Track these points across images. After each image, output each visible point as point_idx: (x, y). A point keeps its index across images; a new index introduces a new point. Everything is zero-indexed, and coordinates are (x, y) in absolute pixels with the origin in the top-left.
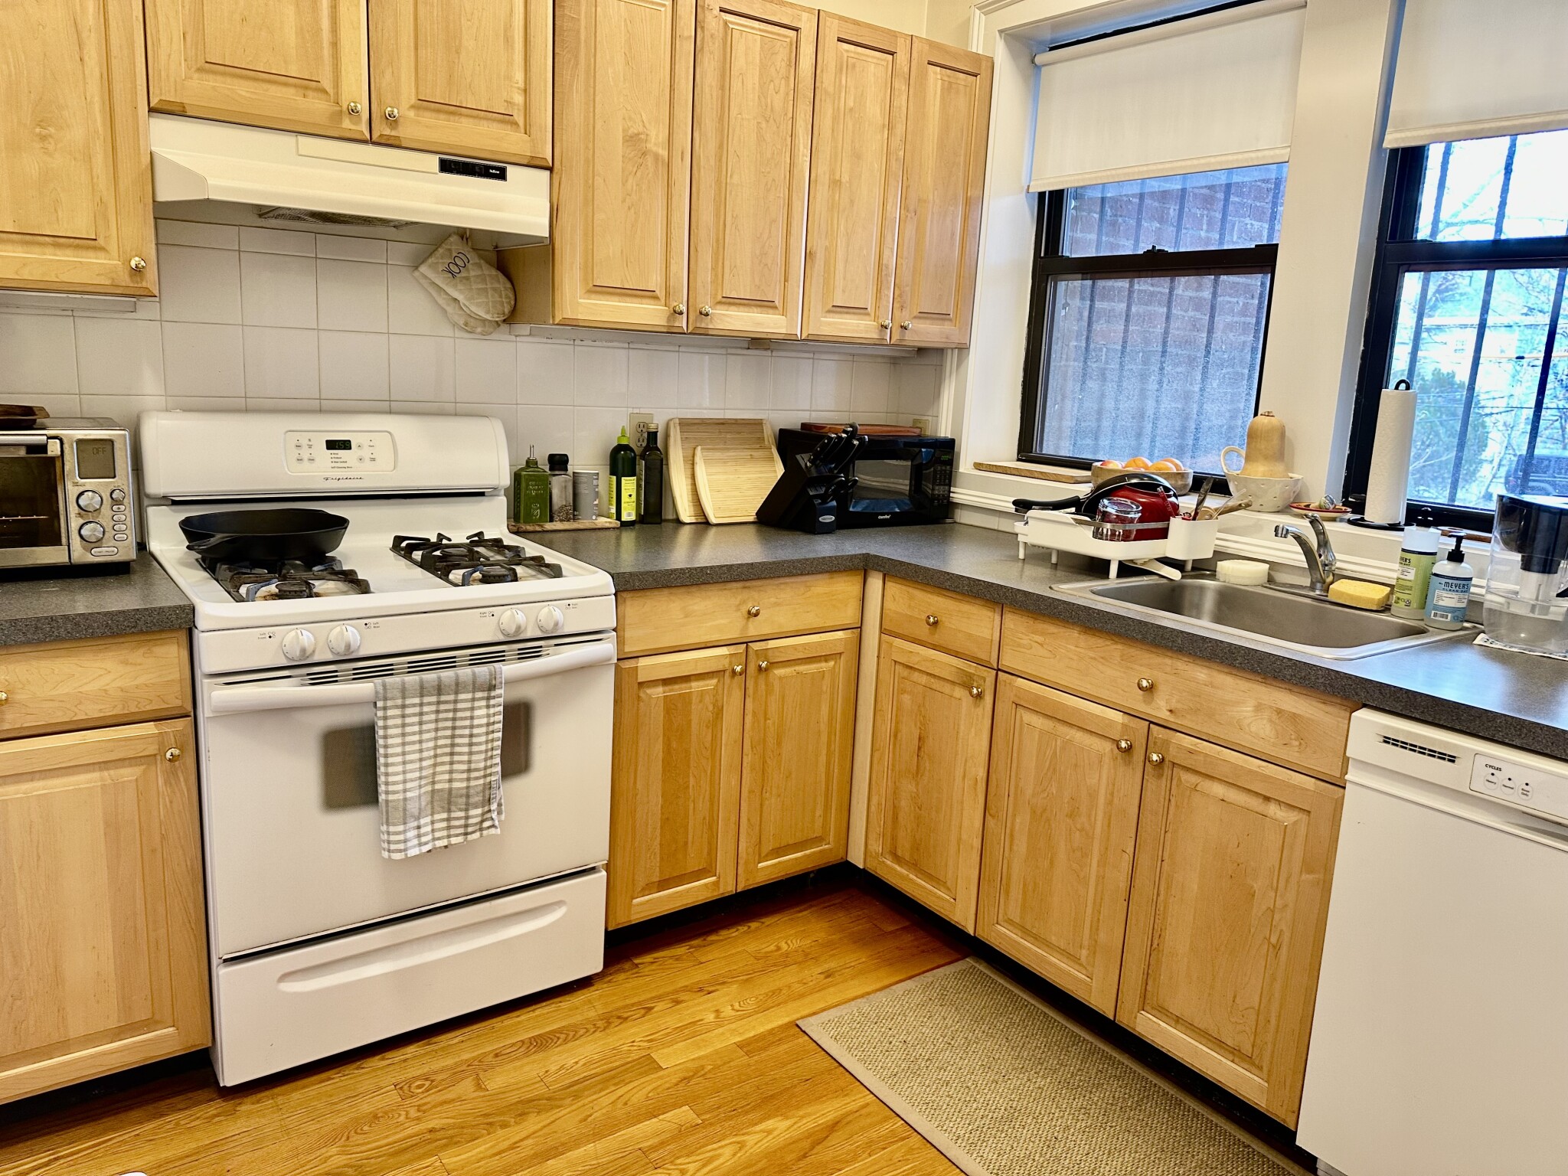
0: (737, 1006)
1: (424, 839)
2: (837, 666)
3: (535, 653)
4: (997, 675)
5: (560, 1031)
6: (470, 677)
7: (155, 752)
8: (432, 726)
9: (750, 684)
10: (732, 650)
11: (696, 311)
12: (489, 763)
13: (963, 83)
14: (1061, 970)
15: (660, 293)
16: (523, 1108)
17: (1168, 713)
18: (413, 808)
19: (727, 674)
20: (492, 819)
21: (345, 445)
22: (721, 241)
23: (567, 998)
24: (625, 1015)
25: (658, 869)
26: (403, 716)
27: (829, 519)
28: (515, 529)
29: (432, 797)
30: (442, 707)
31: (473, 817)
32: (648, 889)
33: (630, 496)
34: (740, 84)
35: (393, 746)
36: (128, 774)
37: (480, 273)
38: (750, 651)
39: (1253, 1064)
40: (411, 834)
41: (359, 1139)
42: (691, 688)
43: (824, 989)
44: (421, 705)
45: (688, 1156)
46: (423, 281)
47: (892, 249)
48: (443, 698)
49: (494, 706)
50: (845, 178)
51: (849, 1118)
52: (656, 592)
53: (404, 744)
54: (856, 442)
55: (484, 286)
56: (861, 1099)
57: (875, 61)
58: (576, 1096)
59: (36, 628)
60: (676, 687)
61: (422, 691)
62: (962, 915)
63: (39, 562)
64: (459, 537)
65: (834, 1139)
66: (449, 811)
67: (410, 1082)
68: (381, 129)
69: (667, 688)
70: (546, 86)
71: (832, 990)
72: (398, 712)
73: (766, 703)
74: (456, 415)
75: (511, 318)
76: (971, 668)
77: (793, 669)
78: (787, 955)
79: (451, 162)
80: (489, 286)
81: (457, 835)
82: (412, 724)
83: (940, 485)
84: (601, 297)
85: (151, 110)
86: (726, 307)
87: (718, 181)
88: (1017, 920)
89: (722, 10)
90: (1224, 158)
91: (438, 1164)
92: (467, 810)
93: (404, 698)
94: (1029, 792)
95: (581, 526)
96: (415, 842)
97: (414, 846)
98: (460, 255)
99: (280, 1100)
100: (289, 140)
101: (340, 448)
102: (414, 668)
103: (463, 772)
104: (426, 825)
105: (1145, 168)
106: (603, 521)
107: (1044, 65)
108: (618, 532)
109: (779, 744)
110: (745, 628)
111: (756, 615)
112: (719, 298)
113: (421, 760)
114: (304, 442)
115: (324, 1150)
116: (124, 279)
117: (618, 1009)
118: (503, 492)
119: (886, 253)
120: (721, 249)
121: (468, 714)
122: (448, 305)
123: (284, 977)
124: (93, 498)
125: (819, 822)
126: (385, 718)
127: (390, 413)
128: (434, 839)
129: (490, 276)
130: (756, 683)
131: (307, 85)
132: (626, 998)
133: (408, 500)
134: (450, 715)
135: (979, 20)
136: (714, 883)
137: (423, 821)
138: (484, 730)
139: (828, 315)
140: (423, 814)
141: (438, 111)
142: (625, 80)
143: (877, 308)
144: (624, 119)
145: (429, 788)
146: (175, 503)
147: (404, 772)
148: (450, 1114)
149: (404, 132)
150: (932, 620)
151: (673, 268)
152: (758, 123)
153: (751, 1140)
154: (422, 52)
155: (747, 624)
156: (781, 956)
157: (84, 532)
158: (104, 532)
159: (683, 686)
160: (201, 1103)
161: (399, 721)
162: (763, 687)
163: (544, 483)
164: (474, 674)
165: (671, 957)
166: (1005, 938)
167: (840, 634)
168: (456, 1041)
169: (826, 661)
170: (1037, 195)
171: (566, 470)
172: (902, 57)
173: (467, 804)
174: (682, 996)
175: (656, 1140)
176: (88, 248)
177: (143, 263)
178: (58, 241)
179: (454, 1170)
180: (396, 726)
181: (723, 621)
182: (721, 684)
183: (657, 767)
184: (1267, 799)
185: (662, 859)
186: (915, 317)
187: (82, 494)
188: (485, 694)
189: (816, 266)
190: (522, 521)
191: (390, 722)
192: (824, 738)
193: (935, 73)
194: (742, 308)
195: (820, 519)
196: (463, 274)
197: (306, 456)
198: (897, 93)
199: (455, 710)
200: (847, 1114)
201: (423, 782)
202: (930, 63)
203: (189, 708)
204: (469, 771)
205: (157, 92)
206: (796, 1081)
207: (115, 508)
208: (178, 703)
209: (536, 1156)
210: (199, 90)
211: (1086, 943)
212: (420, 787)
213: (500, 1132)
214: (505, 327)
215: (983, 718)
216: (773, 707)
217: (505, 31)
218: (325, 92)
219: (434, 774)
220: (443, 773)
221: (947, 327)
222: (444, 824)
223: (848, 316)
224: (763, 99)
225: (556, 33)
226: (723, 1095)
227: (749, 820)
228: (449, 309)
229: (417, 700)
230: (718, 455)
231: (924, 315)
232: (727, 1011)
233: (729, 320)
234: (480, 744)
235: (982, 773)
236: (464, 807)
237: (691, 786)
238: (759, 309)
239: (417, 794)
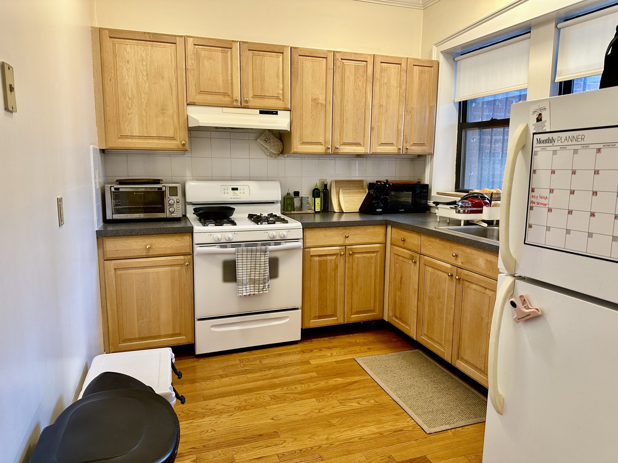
0: (338, 353)
1: (247, 291)
2: (377, 255)
3: (279, 244)
4: (420, 255)
5: (286, 353)
6: (260, 249)
7: (183, 263)
8: (250, 261)
9: (347, 259)
10: (341, 248)
11: (334, 147)
12: (265, 272)
13: (427, 70)
14: (437, 348)
15: (323, 143)
16: (270, 368)
17: (461, 263)
18: (244, 282)
19: (339, 255)
20: (266, 288)
21: (237, 189)
22: (342, 126)
23: (290, 346)
24: (305, 351)
25: (318, 312)
26: (242, 257)
27: (380, 210)
28: (283, 213)
29: (250, 280)
30: (252, 256)
31: (261, 287)
32: (315, 318)
33: (318, 204)
34: (348, 80)
35: (239, 265)
36: (177, 268)
37: (273, 140)
38: (347, 248)
39: (485, 373)
40: (244, 289)
41: (228, 369)
42: (327, 258)
43: (366, 352)
44: (247, 255)
45: (311, 383)
46: (259, 143)
47: (402, 124)
48: (253, 253)
49: (266, 257)
50: (384, 104)
51: (361, 381)
52: (316, 229)
53: (242, 265)
54: (387, 186)
55: (274, 144)
56: (367, 377)
57: (394, 67)
58: (286, 367)
59: (157, 230)
60: (323, 258)
61: (247, 251)
62: (413, 334)
63: (159, 217)
64: (265, 214)
65: (355, 385)
66: (254, 284)
67: (243, 360)
68: (244, 104)
69: (320, 258)
70: (288, 88)
71: (369, 352)
72: (241, 256)
73: (352, 265)
74: (268, 180)
75: (282, 152)
76: (413, 254)
77: (361, 255)
78: (358, 343)
79: (263, 111)
80: (276, 144)
81: (256, 291)
82: (245, 260)
83: (423, 200)
84: (305, 145)
85: (187, 104)
86: (344, 146)
87: (341, 109)
88: (426, 334)
89: (342, 59)
90: (510, 88)
91: (246, 376)
92: (259, 285)
93: (242, 252)
94: (428, 292)
95: (303, 213)
96: (245, 291)
97: (245, 293)
98: (268, 136)
99: (210, 360)
100: (220, 109)
101: (235, 190)
102: (247, 246)
103: (258, 274)
104: (248, 287)
105: (488, 93)
106: (310, 211)
107: (458, 61)
108: (314, 214)
109: (357, 278)
110: (345, 241)
111: (348, 237)
112: (342, 143)
113: (247, 269)
114: (226, 188)
115: (218, 371)
116: (181, 147)
117: (303, 350)
118: (280, 202)
119: (400, 126)
120: (342, 129)
121: (259, 258)
122: (265, 150)
123: (212, 326)
124: (172, 201)
125: (372, 305)
126: (238, 257)
127: (250, 180)
128: (250, 292)
129: (276, 141)
130: (349, 258)
131: (225, 94)
132: (306, 348)
133: (253, 204)
134: (255, 258)
135: (435, 49)
136: (336, 319)
137: (247, 286)
138: (263, 263)
139: (379, 146)
140: (247, 284)
141: (259, 98)
142: (312, 83)
143: (397, 143)
144: (312, 94)
145: (249, 278)
146: (193, 204)
147: (242, 272)
148: (251, 367)
149: (250, 104)
150: (403, 239)
151: (327, 135)
152: (354, 91)
153: (330, 382)
154: (254, 82)
155: (345, 239)
156: (356, 343)
157: (170, 210)
158: (175, 210)
159: (325, 257)
160: (191, 358)
161: (241, 259)
162: (351, 260)
163: (292, 199)
164: (261, 248)
165: (322, 340)
166: (424, 340)
167: (378, 245)
168: (257, 352)
169: (373, 253)
170: (458, 103)
171: (299, 196)
172: (404, 65)
173: (259, 283)
174: (322, 349)
175: (304, 378)
176: (172, 139)
177: (185, 142)
178: (166, 138)
179: (249, 378)
180: (240, 260)
181: (337, 239)
182: (337, 259)
183: (317, 282)
184: (486, 288)
185: (319, 309)
186: (412, 145)
187: (170, 200)
188: (264, 253)
189: (374, 131)
190: (285, 211)
191: (239, 259)
192: (373, 278)
193: (417, 68)
194: (349, 146)
195: (377, 210)
196: (269, 141)
197: (226, 192)
198: (402, 76)
199: (256, 257)
200: (361, 380)
201: (248, 276)
202: (414, 65)
203: (191, 253)
204: (259, 274)
205: (189, 100)
206: (349, 371)
207: (177, 204)
208: (189, 251)
209: (271, 378)
210: (199, 98)
211: (443, 339)
212: (247, 277)
213: (263, 372)
214: (281, 155)
215: (416, 270)
216: (355, 266)
217: (277, 74)
218: (229, 95)
219: (250, 274)
220: (253, 274)
221: (424, 148)
222: (253, 288)
223: (387, 146)
224: (355, 84)
225: (292, 73)
226: (326, 371)
227: (347, 301)
228: (265, 151)
229: (246, 253)
230: (347, 191)
231: (414, 144)
232: (335, 354)
233: (345, 149)
234: (262, 267)
235: (417, 287)
236: (258, 284)
237: (328, 288)
238: (355, 146)
239: (246, 279)
